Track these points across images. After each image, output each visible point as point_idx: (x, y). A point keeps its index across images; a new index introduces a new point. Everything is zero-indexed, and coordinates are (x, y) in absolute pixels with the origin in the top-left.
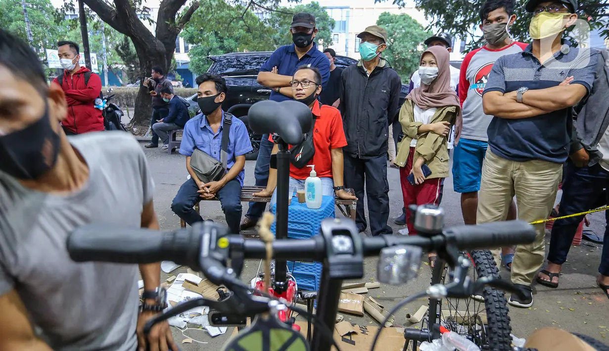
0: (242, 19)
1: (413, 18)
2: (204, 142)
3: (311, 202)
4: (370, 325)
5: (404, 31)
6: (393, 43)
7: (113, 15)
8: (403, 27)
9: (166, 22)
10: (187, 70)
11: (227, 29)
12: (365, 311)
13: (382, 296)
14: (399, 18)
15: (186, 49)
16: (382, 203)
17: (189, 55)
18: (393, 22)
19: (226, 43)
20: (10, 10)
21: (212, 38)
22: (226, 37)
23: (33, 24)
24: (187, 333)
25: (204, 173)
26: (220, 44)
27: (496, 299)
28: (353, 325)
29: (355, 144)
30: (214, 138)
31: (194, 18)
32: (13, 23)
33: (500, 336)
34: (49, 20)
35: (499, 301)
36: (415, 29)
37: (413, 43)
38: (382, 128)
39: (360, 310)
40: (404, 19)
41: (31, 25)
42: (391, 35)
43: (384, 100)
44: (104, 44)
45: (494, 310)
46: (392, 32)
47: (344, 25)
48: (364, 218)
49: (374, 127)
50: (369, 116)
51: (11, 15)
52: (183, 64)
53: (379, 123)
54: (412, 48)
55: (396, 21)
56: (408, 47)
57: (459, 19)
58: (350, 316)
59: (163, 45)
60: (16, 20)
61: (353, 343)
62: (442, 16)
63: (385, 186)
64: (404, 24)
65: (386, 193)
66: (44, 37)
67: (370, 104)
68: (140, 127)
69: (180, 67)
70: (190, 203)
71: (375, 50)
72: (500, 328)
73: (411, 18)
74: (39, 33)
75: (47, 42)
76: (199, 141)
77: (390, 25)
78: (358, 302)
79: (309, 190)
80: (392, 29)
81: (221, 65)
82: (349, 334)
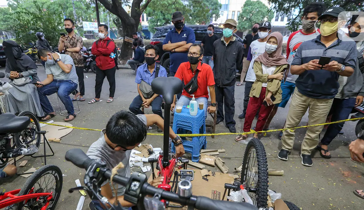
0: (174, 4)
1: (263, 3)
2: (146, 77)
3: (192, 112)
4: (217, 171)
5: (257, 10)
6: (251, 16)
7: (111, 6)
8: (257, 8)
9: (136, 8)
10: (147, 30)
11: (166, 10)
12: (216, 164)
13: (225, 157)
14: (256, 3)
15: (147, 19)
16: (231, 109)
17: (148, 23)
18: (252, 5)
19: (166, 16)
20: (67, 3)
21: (159, 13)
22: (166, 14)
23: (77, 9)
24: (133, 170)
25: (146, 93)
26: (163, 17)
27: (263, 181)
28: (209, 171)
29: (219, 80)
30: (151, 76)
31: (150, 4)
32: (69, 9)
33: (262, 199)
34: (84, 7)
35: (264, 182)
36: (264, 9)
37: (262, 16)
38: (233, 72)
39: (213, 164)
40: (258, 4)
41: (76, 9)
42: (251, 12)
43: (234, 58)
44: (108, 18)
45: (261, 186)
46: (251, 11)
47: (227, 6)
48: (223, 115)
49: (228, 71)
50: (226, 66)
51: (68, 5)
52: (145, 27)
53: (231, 69)
54: (261, 19)
55: (254, 4)
56: (259, 18)
57: (286, 5)
58: (208, 166)
59: (134, 20)
60: (70, 7)
61: (207, 180)
62: (277, 3)
63: (232, 101)
64: (258, 6)
65: (234, 104)
66: (82, 15)
67: (227, 60)
68: (124, 61)
69: (144, 28)
70: (138, 107)
71: (232, 32)
72: (262, 195)
73: (262, 3)
74: (80, 13)
75: (83, 17)
76: (144, 77)
77: (251, 6)
78: (213, 160)
79: (191, 107)
80: (251, 9)
81: (161, 31)
82: (206, 176)
